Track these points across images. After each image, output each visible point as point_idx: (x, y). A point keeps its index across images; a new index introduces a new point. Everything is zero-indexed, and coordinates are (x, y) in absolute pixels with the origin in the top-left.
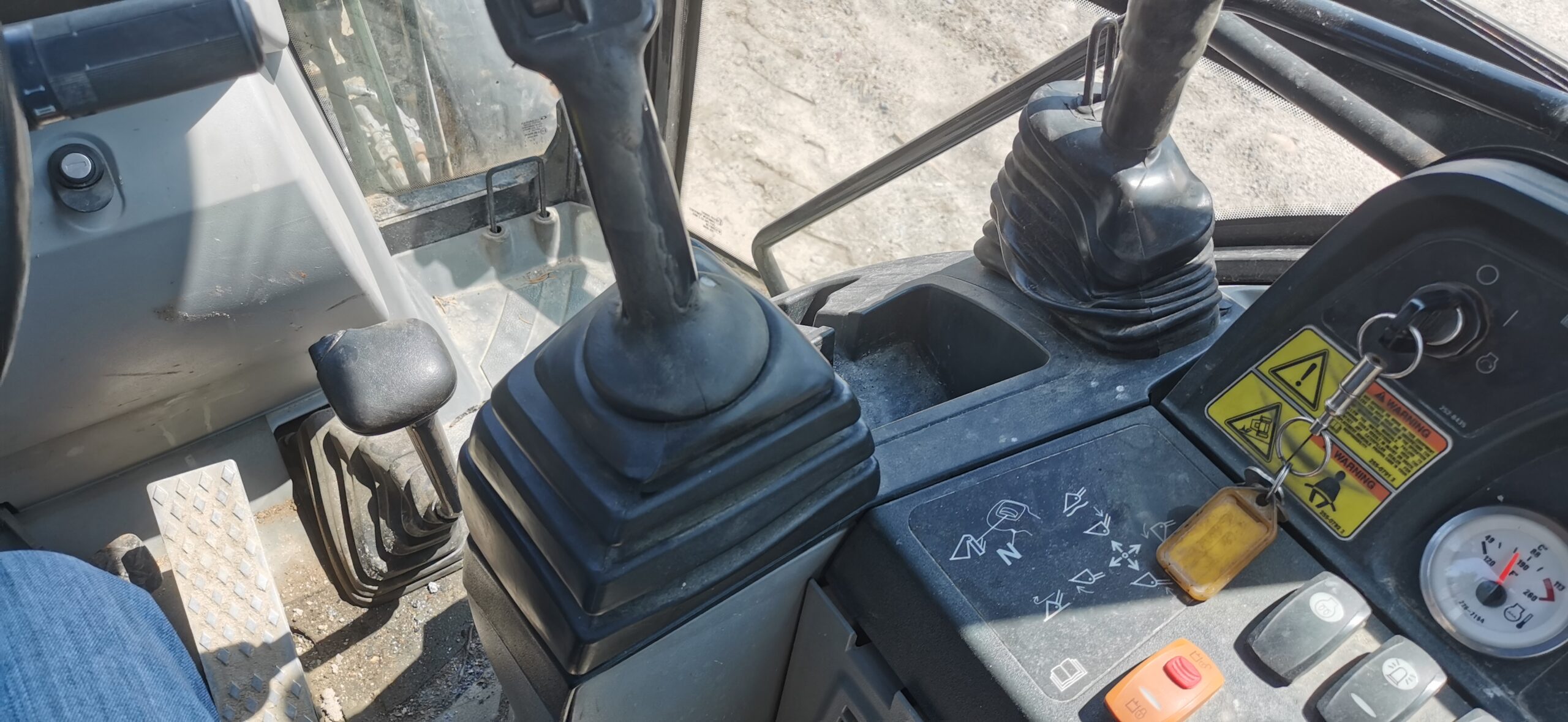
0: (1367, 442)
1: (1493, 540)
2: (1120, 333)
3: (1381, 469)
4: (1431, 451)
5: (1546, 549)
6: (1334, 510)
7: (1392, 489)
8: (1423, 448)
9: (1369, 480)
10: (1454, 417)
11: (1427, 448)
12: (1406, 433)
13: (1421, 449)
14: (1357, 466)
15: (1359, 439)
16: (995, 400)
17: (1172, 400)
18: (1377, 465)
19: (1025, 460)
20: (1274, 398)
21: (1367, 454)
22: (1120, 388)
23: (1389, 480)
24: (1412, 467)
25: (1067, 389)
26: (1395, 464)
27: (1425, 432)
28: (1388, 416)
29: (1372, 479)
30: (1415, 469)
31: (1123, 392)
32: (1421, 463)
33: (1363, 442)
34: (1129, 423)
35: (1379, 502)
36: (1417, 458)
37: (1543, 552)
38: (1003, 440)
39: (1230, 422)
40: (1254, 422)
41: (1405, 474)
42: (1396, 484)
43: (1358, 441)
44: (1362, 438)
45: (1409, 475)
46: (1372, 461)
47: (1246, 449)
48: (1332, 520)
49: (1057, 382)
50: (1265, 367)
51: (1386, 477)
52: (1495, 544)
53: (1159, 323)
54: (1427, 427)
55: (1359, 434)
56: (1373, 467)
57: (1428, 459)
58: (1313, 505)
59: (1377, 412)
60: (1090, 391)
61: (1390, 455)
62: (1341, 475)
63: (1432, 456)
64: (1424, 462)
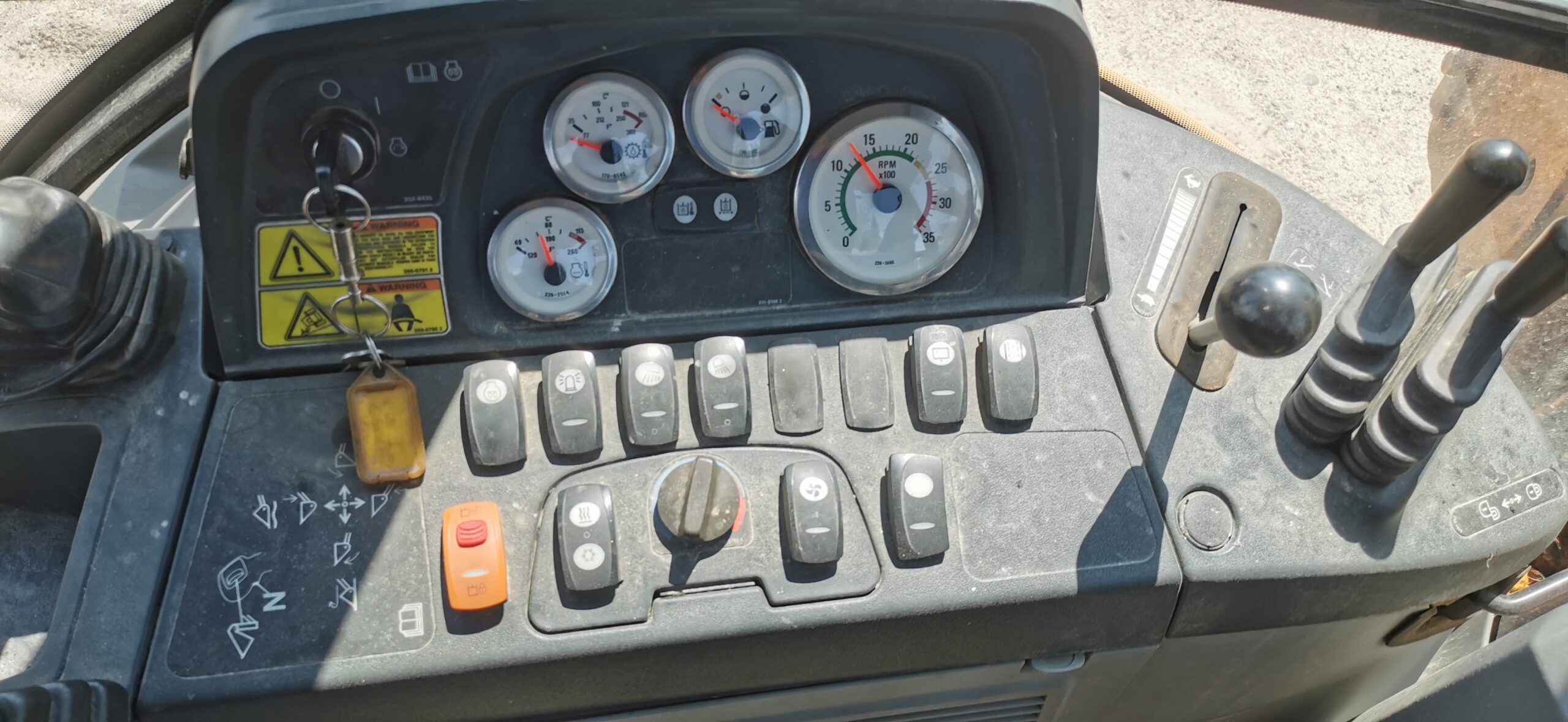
0: (388, 263)
1: (520, 242)
2: (128, 355)
3: (416, 270)
4: (432, 232)
5: (551, 217)
6: (420, 321)
7: (438, 276)
8: (425, 234)
9: (420, 284)
10: (419, 199)
11: (427, 232)
12: (404, 235)
13: (424, 236)
14: (401, 284)
15: (381, 266)
16: (105, 509)
17: (230, 364)
18: (412, 271)
19: (194, 529)
20: (297, 294)
21: (397, 271)
22: (183, 395)
23: (429, 272)
24: (432, 252)
25: (146, 439)
26: (421, 260)
27: (414, 223)
28: (381, 235)
29: (419, 282)
30: (435, 251)
31: (190, 396)
32: (435, 243)
33: (387, 266)
34: (225, 414)
35: (440, 291)
36: (428, 244)
37: (551, 220)
38: (157, 534)
39: (289, 336)
40: (305, 320)
41: (434, 260)
42: (436, 270)
43: (384, 268)
44: (383, 263)
45: (436, 258)
46: (406, 271)
47: (321, 342)
48: (427, 330)
49: (131, 442)
50: (265, 279)
51: (425, 272)
52: (524, 241)
53: (145, 319)
54: (412, 220)
55: (378, 263)
56: (411, 274)
57: (435, 238)
58: (405, 331)
59: (372, 240)
60: (165, 422)
61: (412, 257)
62: (398, 298)
63: (435, 233)
64: (435, 242)
